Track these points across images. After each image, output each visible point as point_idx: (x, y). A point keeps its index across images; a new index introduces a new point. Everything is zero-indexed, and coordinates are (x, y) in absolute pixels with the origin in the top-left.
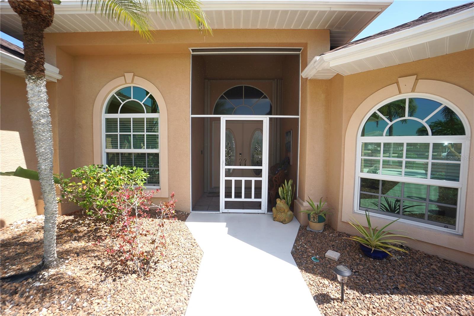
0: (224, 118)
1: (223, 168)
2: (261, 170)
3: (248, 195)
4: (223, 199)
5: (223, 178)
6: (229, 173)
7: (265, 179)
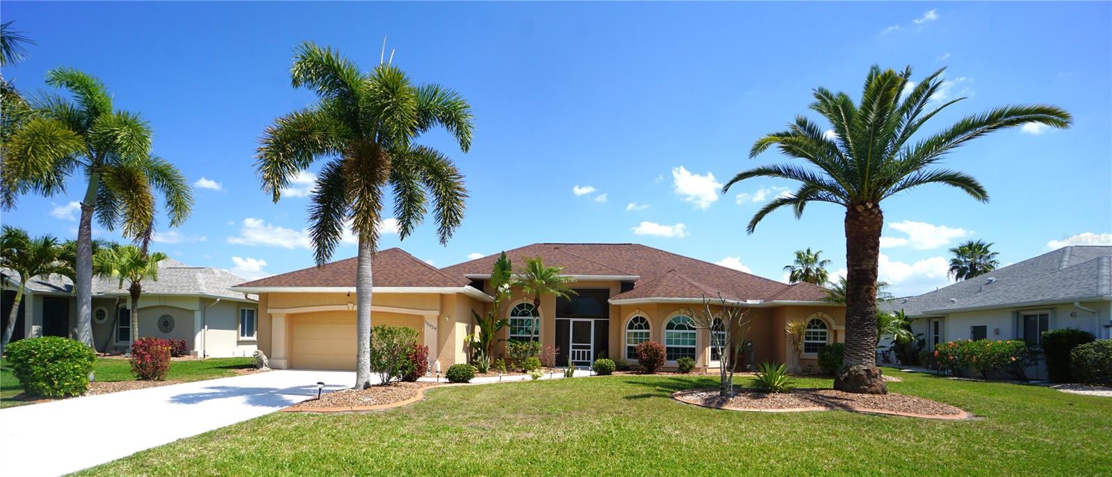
0: (572, 320)
1: (571, 344)
2: (590, 346)
3: (583, 359)
4: (570, 361)
5: (571, 350)
6: (574, 347)
7: (592, 350)
